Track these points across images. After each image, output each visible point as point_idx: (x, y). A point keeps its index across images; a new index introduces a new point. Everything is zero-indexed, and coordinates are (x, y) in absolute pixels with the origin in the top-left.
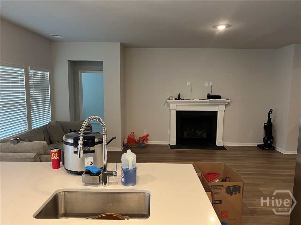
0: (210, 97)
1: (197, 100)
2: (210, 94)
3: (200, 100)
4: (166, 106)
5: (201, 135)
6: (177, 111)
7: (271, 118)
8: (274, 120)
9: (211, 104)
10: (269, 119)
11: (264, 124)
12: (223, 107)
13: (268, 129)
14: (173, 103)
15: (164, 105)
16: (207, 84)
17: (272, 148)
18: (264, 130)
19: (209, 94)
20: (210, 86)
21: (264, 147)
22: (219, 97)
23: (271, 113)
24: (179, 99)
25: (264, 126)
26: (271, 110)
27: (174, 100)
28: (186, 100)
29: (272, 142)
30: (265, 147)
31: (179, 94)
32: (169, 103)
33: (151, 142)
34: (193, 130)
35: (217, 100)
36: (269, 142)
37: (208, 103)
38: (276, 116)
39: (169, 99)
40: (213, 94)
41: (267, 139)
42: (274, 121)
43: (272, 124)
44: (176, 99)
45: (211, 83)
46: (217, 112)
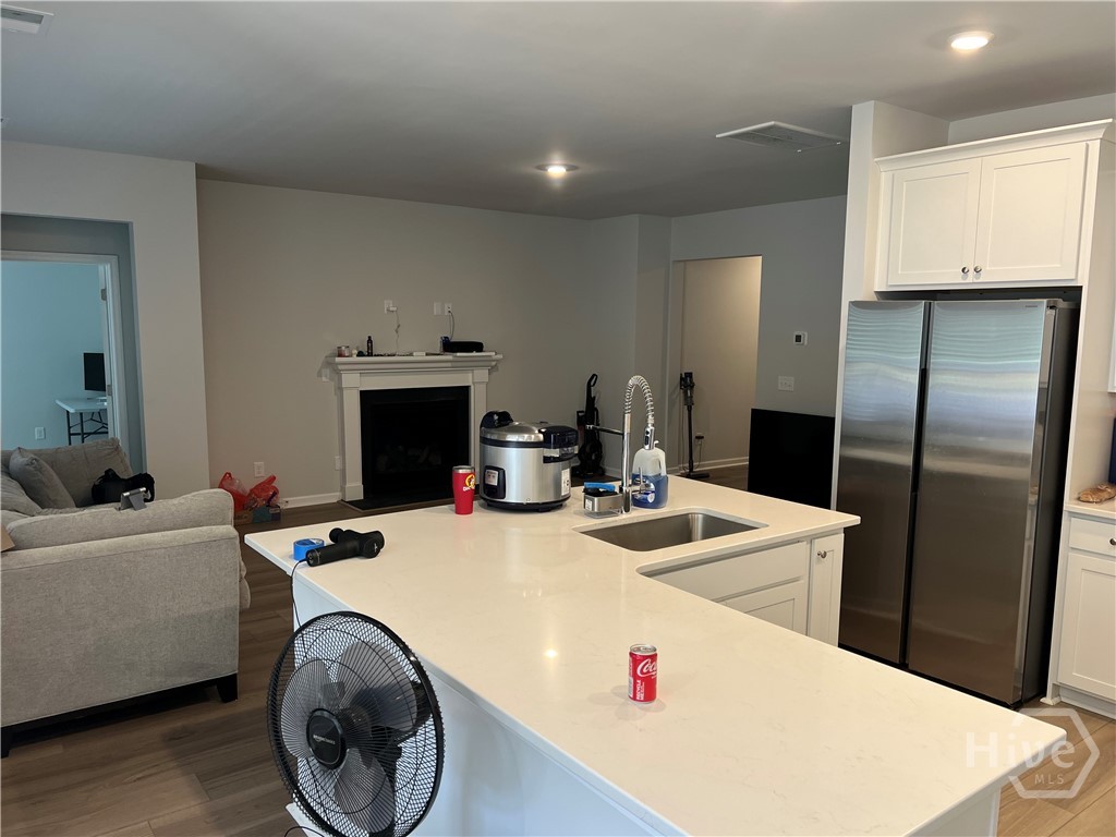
0: (449, 346)
1: (419, 356)
2: (447, 338)
3: (427, 355)
4: (324, 379)
5: (427, 459)
6: (361, 391)
7: (594, 397)
9: (456, 367)
10: (591, 401)
11: (578, 412)
12: (482, 375)
14: (352, 367)
15: (319, 374)
16: (436, 310)
19: (444, 338)
20: (446, 313)
22: (478, 347)
23: (594, 385)
24: (370, 354)
25: (579, 419)
26: (593, 376)
27: (354, 356)
28: (390, 355)
31: (369, 337)
32: (340, 367)
35: (474, 354)
36: (593, 457)
37: (449, 364)
39: (340, 355)
40: (458, 337)
41: (590, 449)
43: (596, 409)
44: (360, 354)
45: (448, 307)
46: (467, 389)
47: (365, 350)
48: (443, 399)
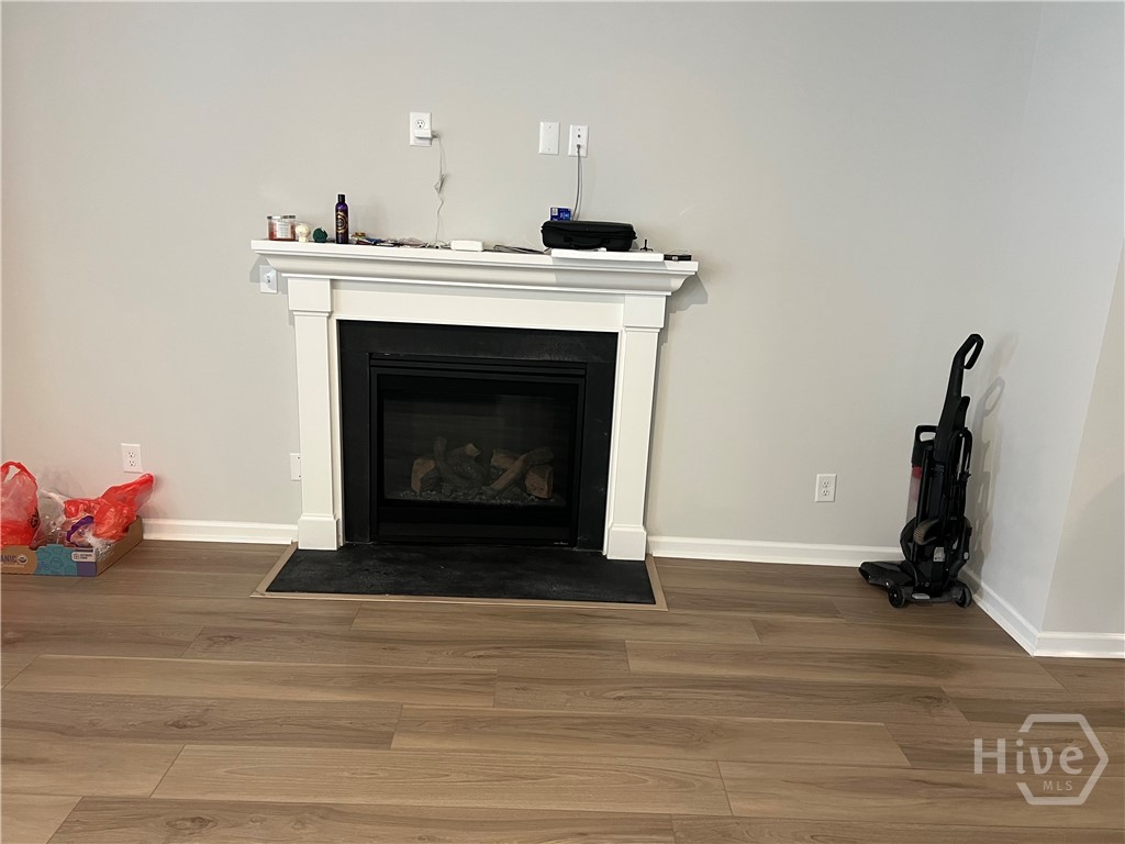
0: (564, 232)
1: (467, 249)
2: (567, 211)
3: (488, 249)
4: (264, 287)
5: (520, 481)
6: (341, 323)
7: (967, 400)
8: (988, 408)
9: (566, 282)
10: (956, 404)
13: (940, 468)
14: (306, 267)
15: (254, 276)
16: (547, 139)
17: (956, 594)
18: (914, 474)
19: (560, 210)
20: (572, 151)
21: (907, 584)
22: (619, 237)
23: (970, 365)
24: (343, 239)
25: (920, 447)
26: (975, 341)
27: (305, 246)
28: (397, 244)
29: (955, 559)
30: (905, 591)
31: (342, 198)
33: (172, 527)
34: (471, 445)
35: (609, 256)
36: (939, 555)
37: (551, 278)
38: (999, 382)
39: (272, 236)
40: (592, 211)
41: (926, 538)
42: (984, 413)
43: (968, 436)
44: (320, 237)
45: (577, 134)
46: (610, 340)
47: (331, 229)
48: (547, 358)
